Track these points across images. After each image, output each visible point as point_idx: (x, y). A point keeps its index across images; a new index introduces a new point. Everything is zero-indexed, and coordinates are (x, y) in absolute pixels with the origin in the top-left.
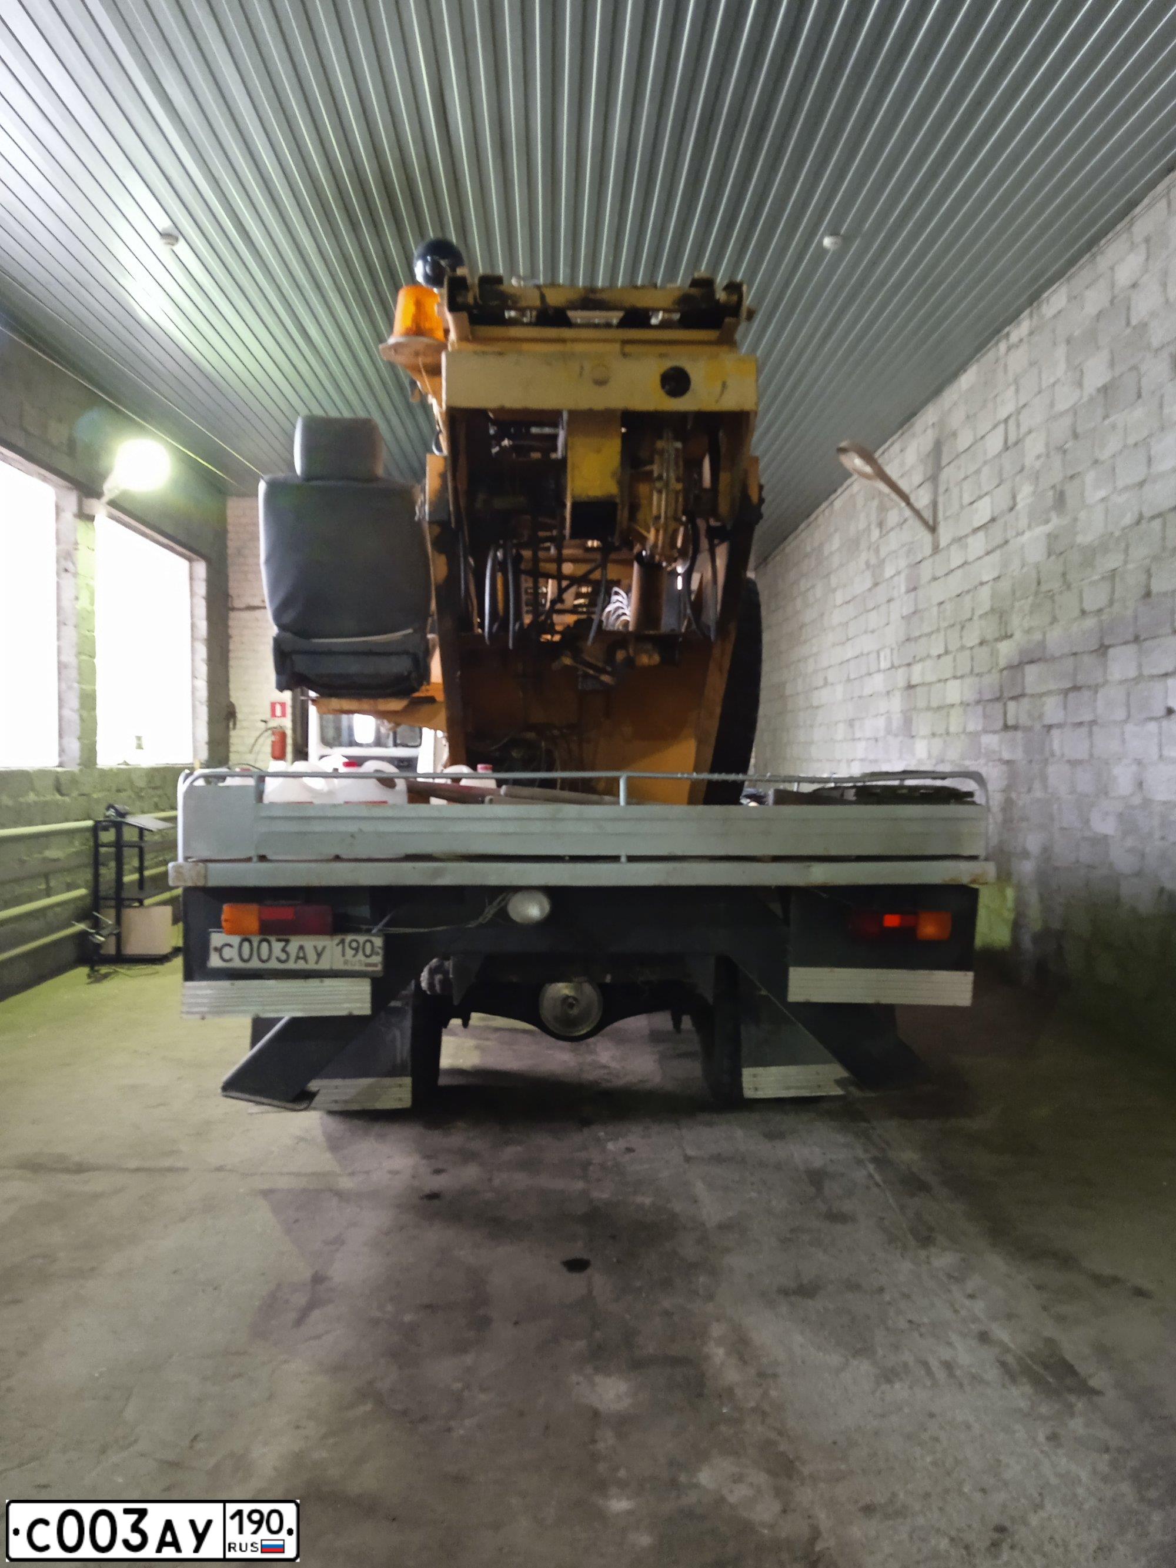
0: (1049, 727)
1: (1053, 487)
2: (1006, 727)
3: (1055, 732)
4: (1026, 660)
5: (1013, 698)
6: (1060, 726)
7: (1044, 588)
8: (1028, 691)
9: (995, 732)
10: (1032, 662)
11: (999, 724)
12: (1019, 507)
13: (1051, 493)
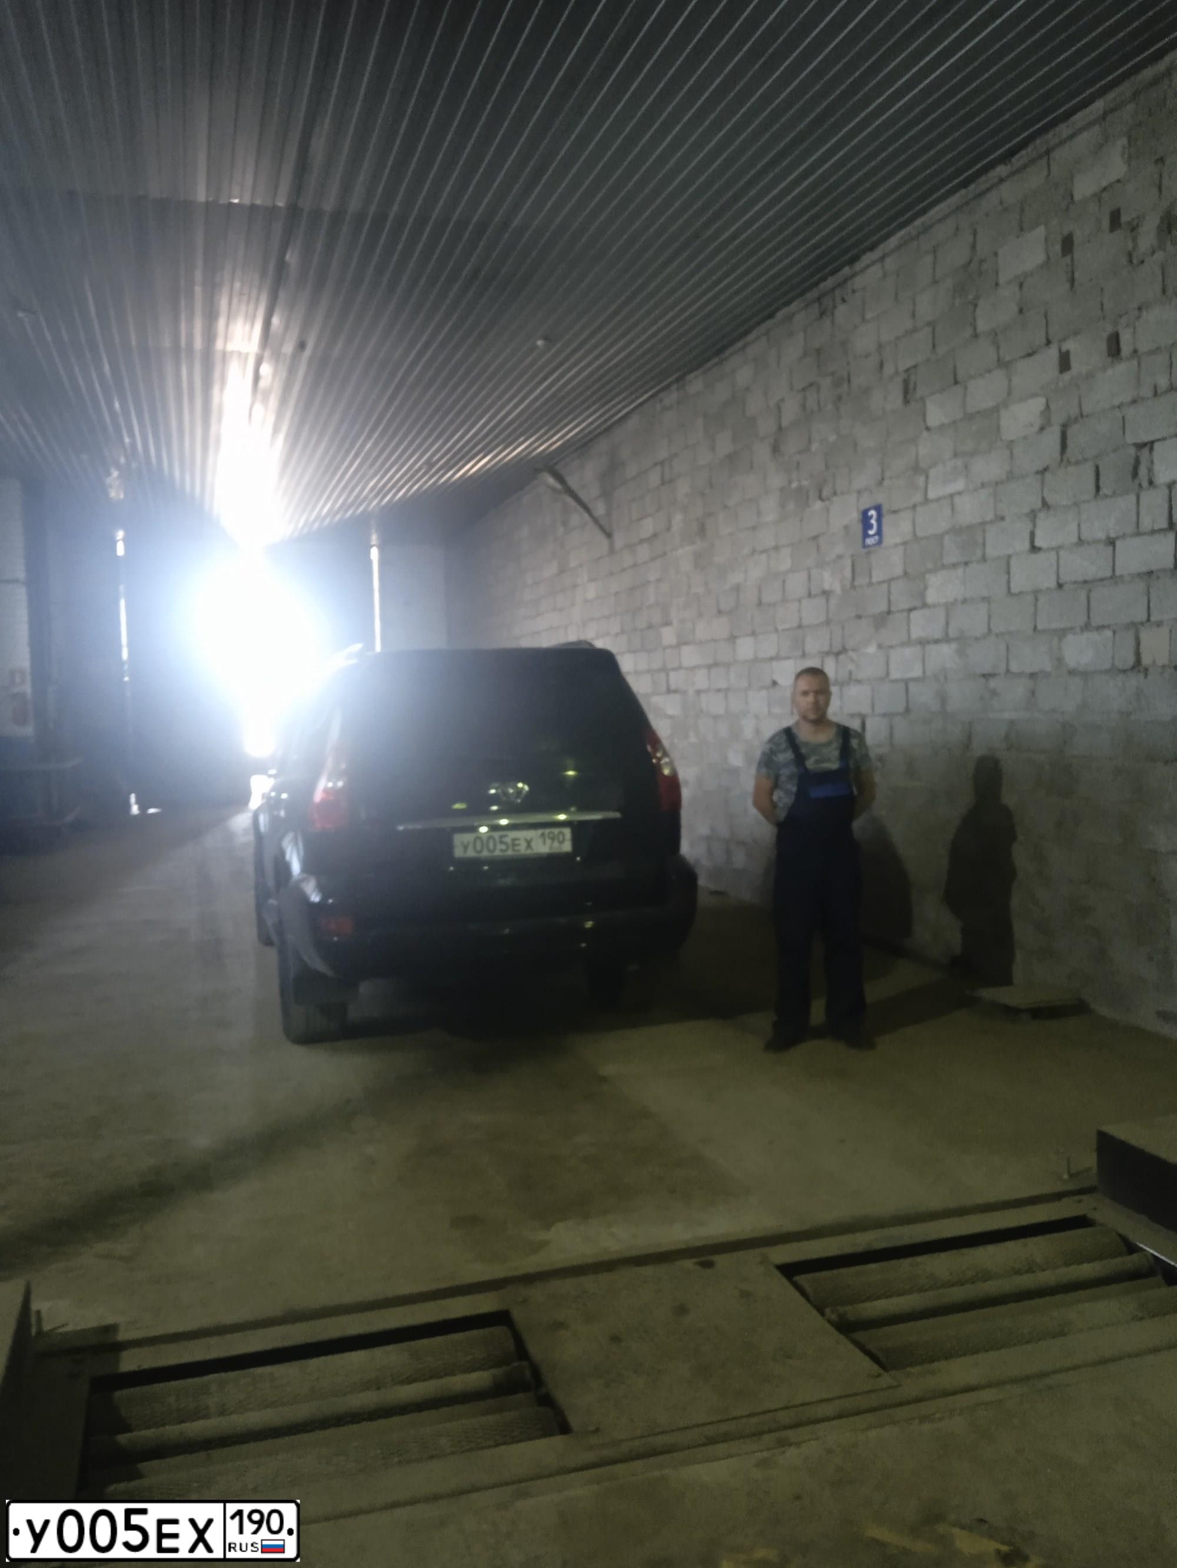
0: (699, 692)
1: (696, 519)
2: (669, 691)
3: (703, 696)
4: (682, 642)
5: (674, 669)
6: (706, 691)
7: (693, 591)
8: (684, 665)
9: (661, 694)
10: (686, 644)
12: (674, 528)
13: (695, 523)
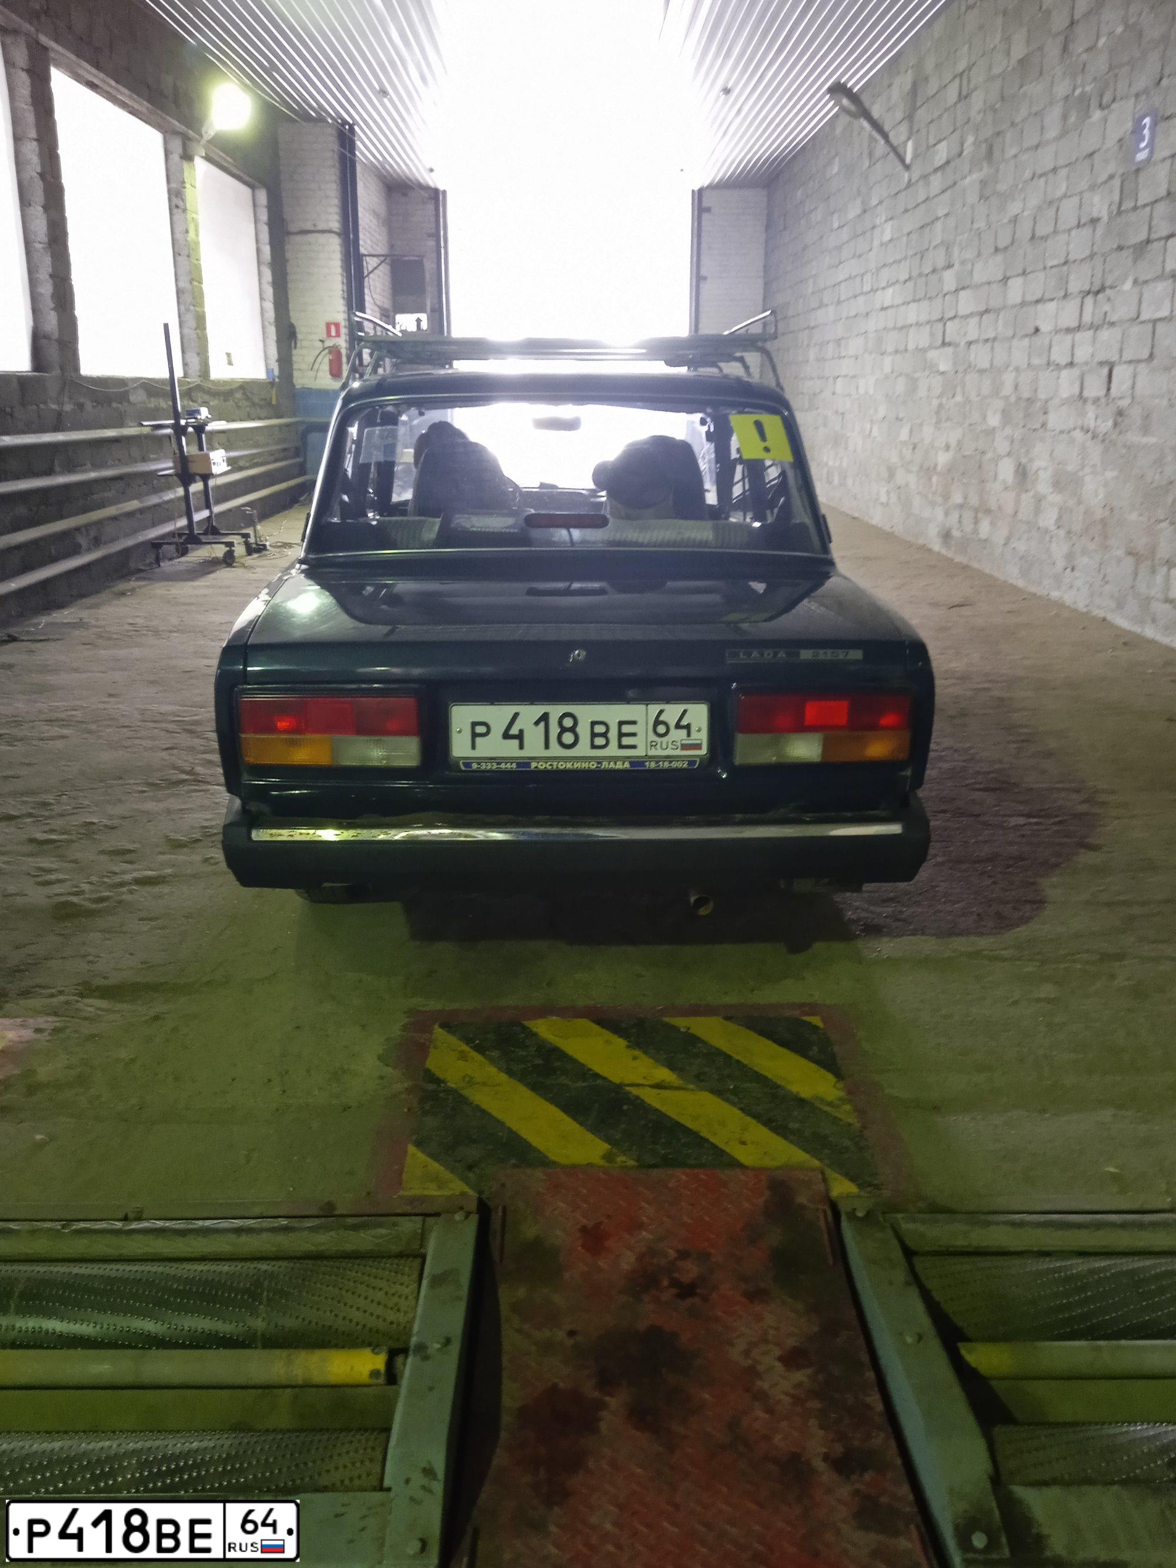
0: (970, 343)
1: (986, 140)
2: (944, 344)
3: (973, 347)
4: (960, 287)
5: (950, 319)
6: (976, 342)
7: (976, 226)
8: (960, 313)
9: (937, 348)
10: (963, 288)
11: (940, 342)
12: (965, 153)
13: (984, 145)
